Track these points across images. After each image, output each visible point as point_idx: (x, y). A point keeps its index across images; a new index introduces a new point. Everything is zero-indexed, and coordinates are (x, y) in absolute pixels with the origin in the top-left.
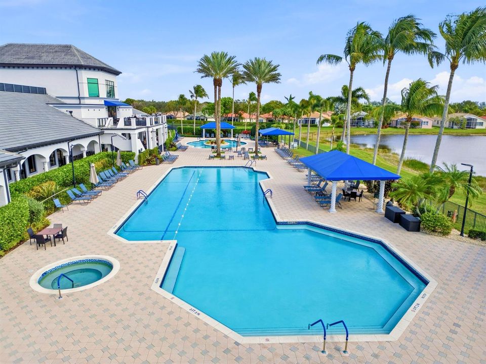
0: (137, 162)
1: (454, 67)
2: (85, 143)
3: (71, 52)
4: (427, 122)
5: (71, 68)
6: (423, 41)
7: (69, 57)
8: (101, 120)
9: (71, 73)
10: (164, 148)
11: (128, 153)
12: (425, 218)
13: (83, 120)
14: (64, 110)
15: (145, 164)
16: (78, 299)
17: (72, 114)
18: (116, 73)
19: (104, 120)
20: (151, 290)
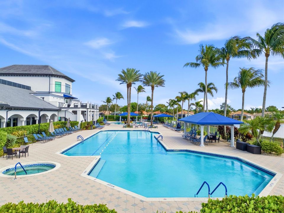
0: (79, 127)
1: (267, 55)
2: (49, 114)
3: (48, 68)
4: (251, 117)
5: (46, 76)
6: (246, 49)
7: (46, 71)
8: (60, 103)
9: (46, 79)
10: (97, 123)
11: (74, 122)
12: (264, 144)
13: (50, 103)
14: (39, 97)
15: (84, 129)
16: (27, 180)
17: (44, 99)
18: (72, 81)
19: (62, 104)
20: (80, 176)
